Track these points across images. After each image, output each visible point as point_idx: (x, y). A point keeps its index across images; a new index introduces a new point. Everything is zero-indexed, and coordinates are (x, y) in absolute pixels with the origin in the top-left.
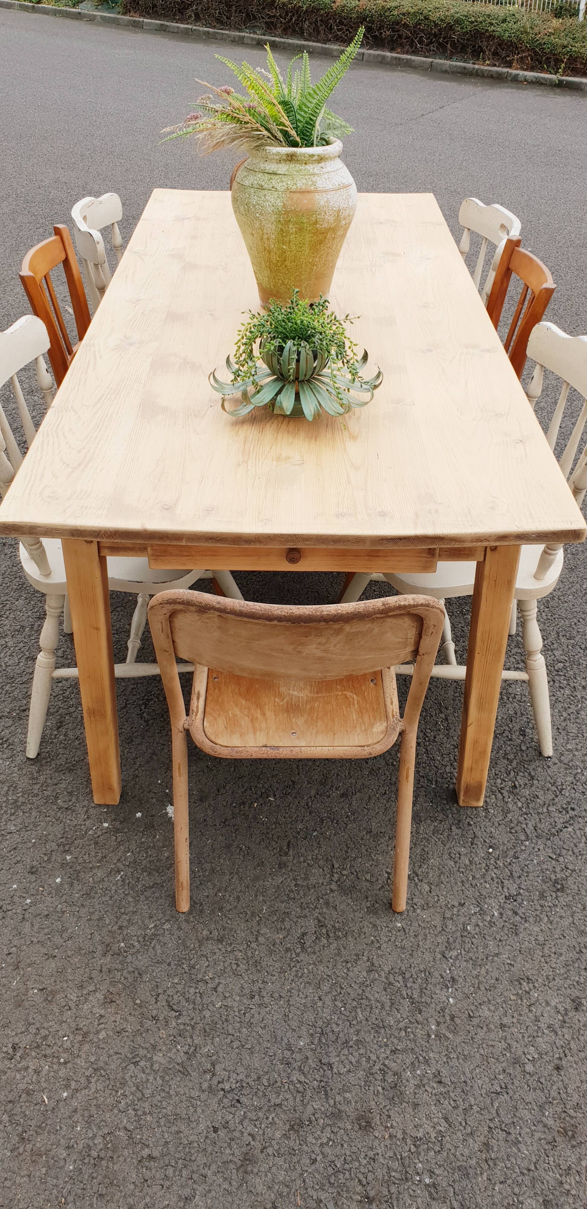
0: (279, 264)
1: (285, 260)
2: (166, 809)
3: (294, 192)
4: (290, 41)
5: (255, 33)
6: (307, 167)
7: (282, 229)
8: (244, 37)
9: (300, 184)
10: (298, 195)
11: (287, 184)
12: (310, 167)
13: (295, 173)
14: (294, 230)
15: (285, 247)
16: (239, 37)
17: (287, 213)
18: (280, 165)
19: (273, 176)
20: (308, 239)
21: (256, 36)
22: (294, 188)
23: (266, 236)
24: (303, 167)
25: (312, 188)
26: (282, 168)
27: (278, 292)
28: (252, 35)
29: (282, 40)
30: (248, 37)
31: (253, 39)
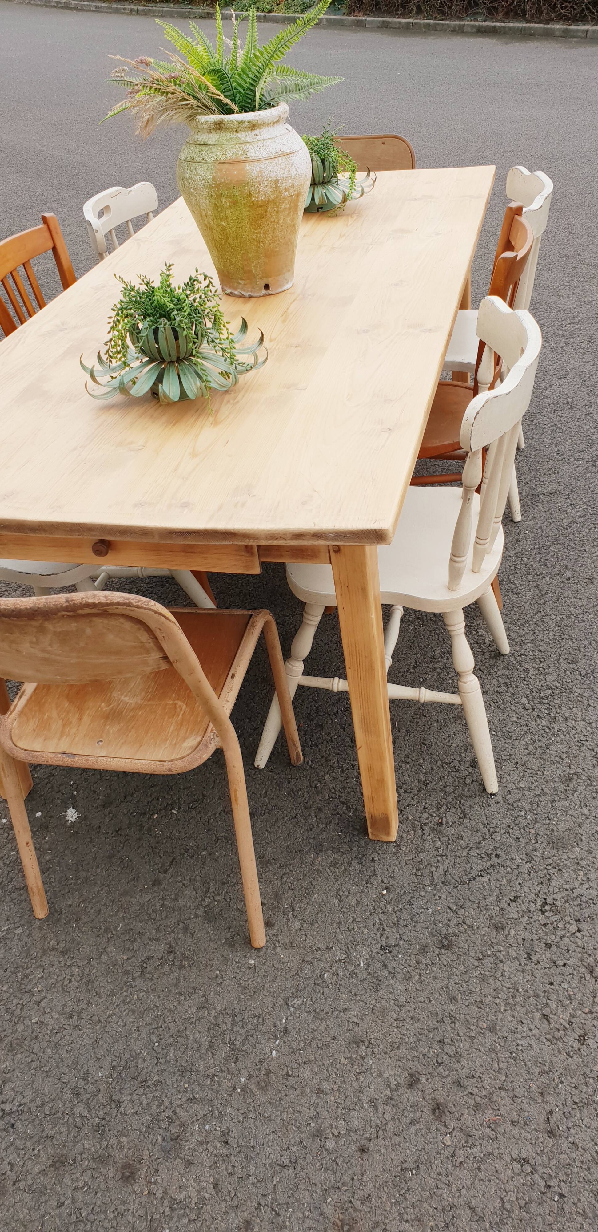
0: (223, 242)
1: (228, 238)
2: (66, 812)
3: (223, 163)
4: (511, 25)
5: (476, 20)
6: (239, 135)
7: (215, 204)
8: (464, 26)
9: (230, 154)
10: (227, 166)
11: (217, 155)
12: (241, 135)
13: (225, 142)
14: (228, 204)
15: (223, 223)
16: (460, 26)
17: (217, 186)
18: (211, 135)
19: (203, 148)
20: (245, 214)
21: (476, 23)
22: (223, 159)
23: (203, 213)
24: (234, 136)
25: (243, 158)
26: (213, 138)
27: (229, 273)
28: (472, 23)
29: (503, 24)
30: (468, 25)
31: (473, 26)
